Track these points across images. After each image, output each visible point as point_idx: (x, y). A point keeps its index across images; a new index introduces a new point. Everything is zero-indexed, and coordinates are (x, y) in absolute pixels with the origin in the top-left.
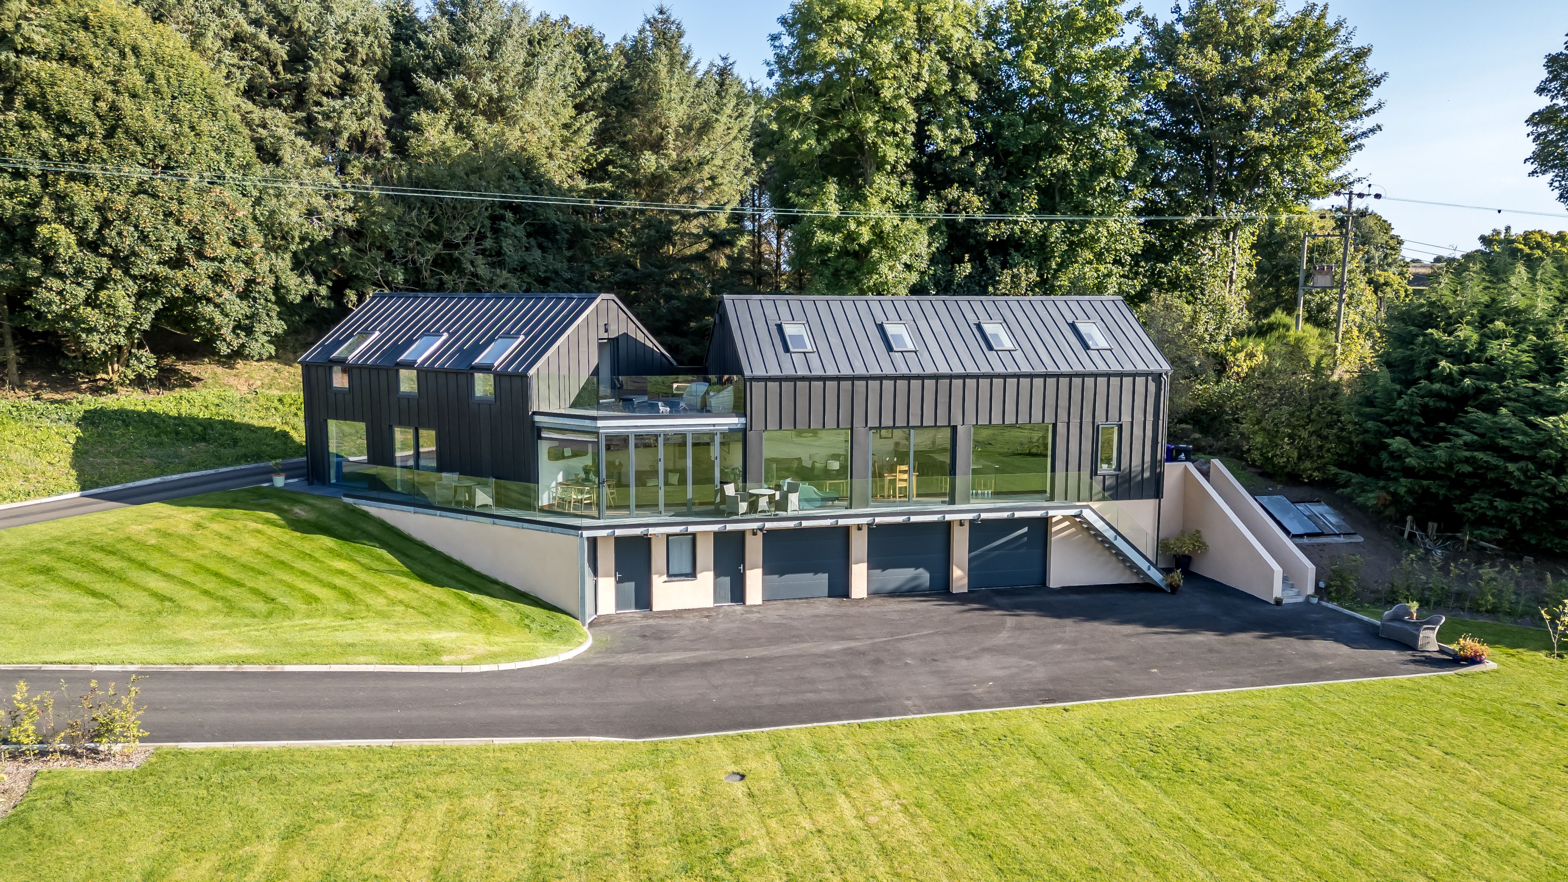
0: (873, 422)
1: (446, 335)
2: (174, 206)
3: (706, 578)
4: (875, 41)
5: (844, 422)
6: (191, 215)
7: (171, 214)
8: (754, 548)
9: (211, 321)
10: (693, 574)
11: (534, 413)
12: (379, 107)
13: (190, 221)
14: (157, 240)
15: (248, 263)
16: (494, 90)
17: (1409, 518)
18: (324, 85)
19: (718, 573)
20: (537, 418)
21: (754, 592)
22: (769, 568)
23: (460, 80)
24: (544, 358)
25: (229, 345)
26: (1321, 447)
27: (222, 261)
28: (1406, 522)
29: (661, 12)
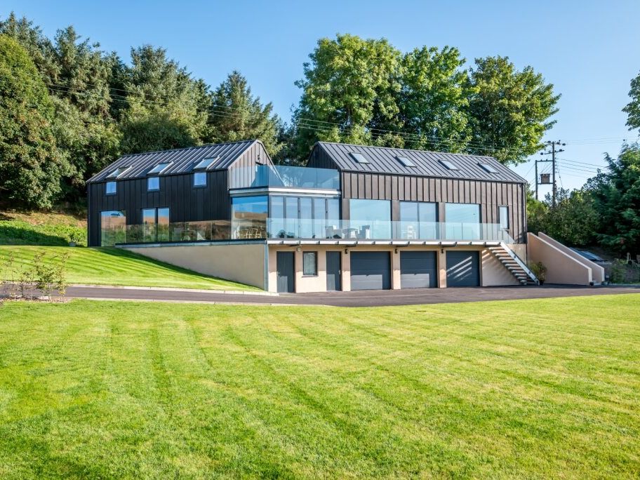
0: (401, 198)
1: (173, 163)
2: (15, 113)
3: (323, 274)
4: (359, 60)
5: (388, 197)
6: (23, 117)
7: (13, 116)
8: (346, 259)
9: (27, 178)
10: (316, 274)
11: (230, 190)
12: (107, 96)
13: (22, 122)
14: (5, 127)
15: (49, 149)
16: (164, 92)
17: (628, 254)
18: (79, 86)
19: (328, 272)
20: (231, 192)
21: (347, 285)
22: (354, 271)
23: (147, 87)
24: (234, 163)
25: (35, 192)
26: (582, 228)
27: (36, 146)
28: (626, 256)
29: (235, 73)
